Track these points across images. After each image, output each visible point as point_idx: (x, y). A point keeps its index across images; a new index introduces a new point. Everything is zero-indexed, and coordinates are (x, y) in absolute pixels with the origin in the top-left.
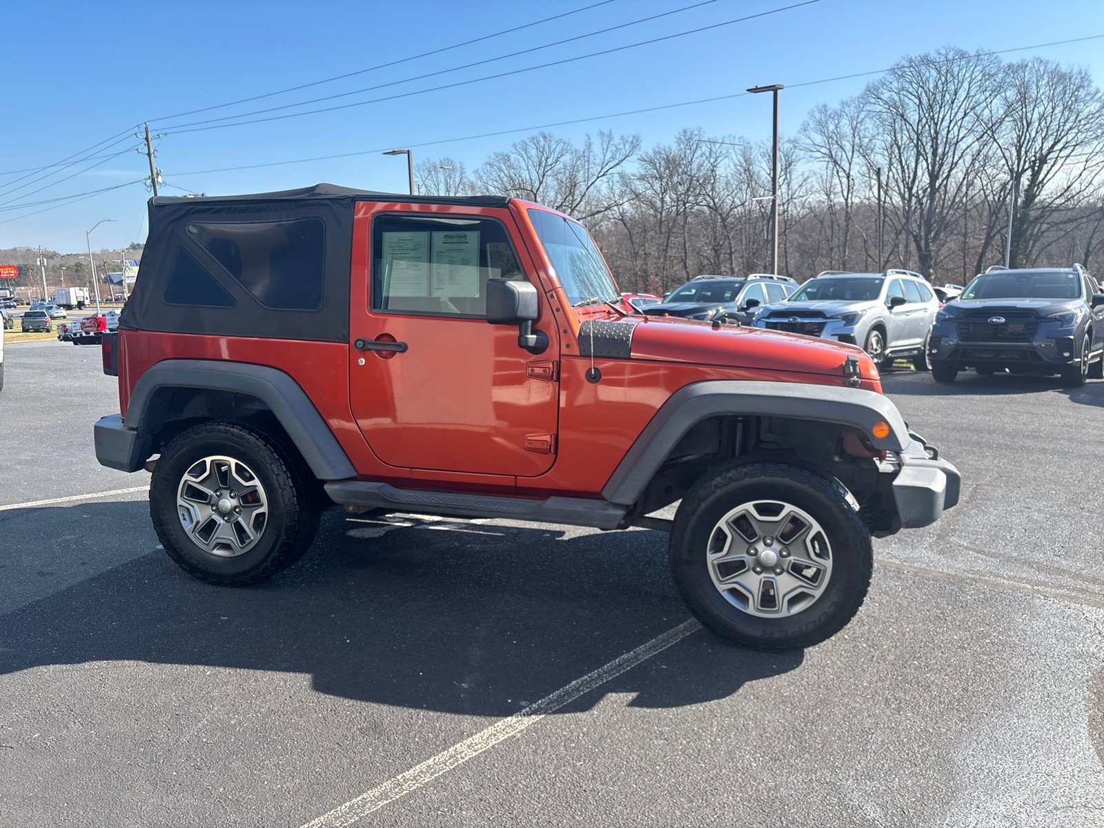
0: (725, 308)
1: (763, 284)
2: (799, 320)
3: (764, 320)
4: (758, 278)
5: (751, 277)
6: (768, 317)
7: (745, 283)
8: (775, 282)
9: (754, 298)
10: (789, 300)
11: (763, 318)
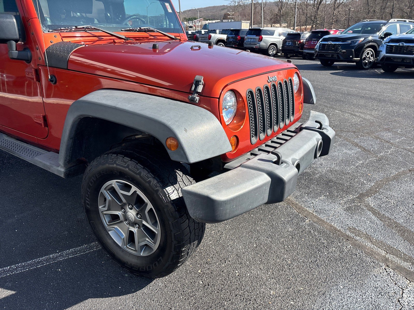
0: (373, 37)
1: (398, 25)
2: (405, 44)
3: (386, 44)
4: (396, 21)
5: (392, 20)
6: (389, 42)
7: (386, 24)
8: (408, 23)
9: (389, 32)
10: (407, 33)
11: (386, 43)
